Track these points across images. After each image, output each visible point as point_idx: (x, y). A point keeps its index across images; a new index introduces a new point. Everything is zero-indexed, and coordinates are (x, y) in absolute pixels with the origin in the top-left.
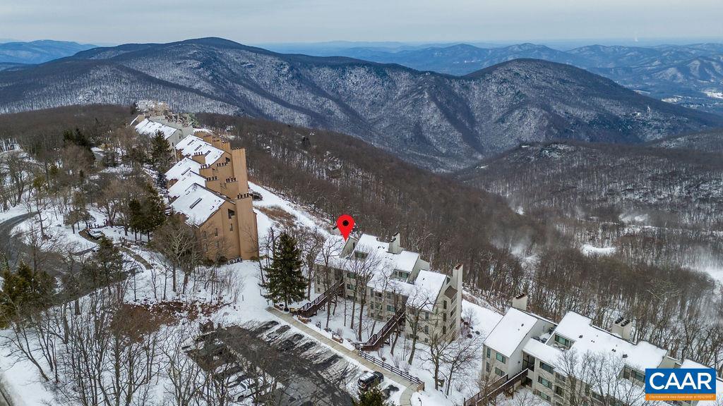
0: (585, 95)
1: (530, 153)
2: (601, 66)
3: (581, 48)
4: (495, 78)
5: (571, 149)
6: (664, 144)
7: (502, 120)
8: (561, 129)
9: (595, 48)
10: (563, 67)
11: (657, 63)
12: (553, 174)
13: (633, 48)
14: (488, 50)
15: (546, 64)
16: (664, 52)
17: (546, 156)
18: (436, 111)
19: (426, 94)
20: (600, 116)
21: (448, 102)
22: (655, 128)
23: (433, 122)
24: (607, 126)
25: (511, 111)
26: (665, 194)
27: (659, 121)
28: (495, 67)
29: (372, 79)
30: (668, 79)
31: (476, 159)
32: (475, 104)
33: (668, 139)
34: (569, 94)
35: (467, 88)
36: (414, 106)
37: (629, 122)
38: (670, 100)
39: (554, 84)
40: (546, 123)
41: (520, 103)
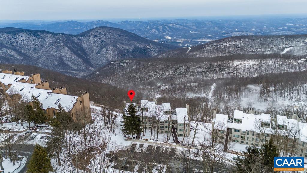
0: (128, 40)
1: (115, 65)
2: (130, 29)
3: (121, 22)
4: (92, 35)
5: (131, 61)
6: (159, 56)
7: (98, 53)
8: (123, 54)
9: (126, 22)
10: (118, 30)
11: (148, 27)
12: (127, 72)
13: (140, 22)
14: (84, 23)
15: (111, 29)
16: (150, 23)
17: (122, 65)
18: (68, 51)
19: (62, 43)
20: (135, 48)
21: (73, 46)
22: (154, 51)
23: (68, 56)
24: (138, 52)
25: (101, 48)
26: (167, 74)
27: (155, 48)
28: (91, 30)
29: (31, 38)
30: (153, 33)
31: (91, 70)
32: (85, 47)
33: (161, 55)
34: (122, 40)
35: (80, 40)
36: (57, 49)
37: (146, 50)
38: (155, 41)
39: (116, 36)
40: (116, 52)
41: (104, 45)
